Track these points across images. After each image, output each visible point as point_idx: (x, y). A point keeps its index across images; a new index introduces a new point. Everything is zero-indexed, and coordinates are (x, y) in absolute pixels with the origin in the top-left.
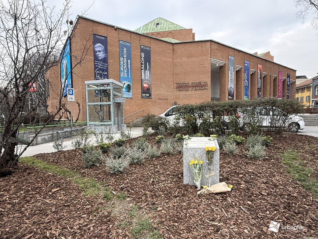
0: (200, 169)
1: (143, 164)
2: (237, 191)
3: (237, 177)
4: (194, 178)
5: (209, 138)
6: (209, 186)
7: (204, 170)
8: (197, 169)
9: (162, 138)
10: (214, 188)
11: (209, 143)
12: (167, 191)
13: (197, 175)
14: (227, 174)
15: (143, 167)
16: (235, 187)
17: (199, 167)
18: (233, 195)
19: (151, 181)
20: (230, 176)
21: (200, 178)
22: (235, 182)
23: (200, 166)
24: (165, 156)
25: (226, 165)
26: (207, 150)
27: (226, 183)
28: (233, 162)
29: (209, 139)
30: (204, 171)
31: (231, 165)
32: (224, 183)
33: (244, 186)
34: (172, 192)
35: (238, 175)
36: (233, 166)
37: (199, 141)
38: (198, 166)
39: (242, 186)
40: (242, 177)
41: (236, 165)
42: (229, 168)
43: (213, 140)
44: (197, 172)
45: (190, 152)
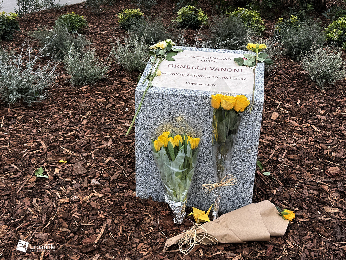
0: (187, 165)
1: (41, 105)
2: (305, 234)
3: (321, 174)
4: (166, 190)
5: (239, 54)
6: (215, 214)
7: (205, 162)
8: (176, 163)
9: (136, 16)
10: (227, 227)
11: (234, 74)
12: (69, 223)
13: (177, 180)
14: (291, 157)
15: (35, 119)
16: (302, 217)
17: (186, 158)
18: (289, 250)
19: (34, 179)
20: (298, 167)
21: (185, 189)
22: (311, 192)
23: (189, 155)
24: (124, 80)
25: (296, 124)
26: (218, 107)
27: (273, 205)
28: (323, 112)
29: (239, 61)
30: (203, 165)
31: (313, 123)
32: (267, 204)
33: (337, 210)
34: (85, 228)
35: (326, 165)
36: (320, 127)
37: (202, 65)
38: (181, 154)
39: (328, 210)
40: (337, 175)
41: (329, 126)
42: (304, 133)
43: (250, 63)
44: (177, 174)
45: (160, 106)
